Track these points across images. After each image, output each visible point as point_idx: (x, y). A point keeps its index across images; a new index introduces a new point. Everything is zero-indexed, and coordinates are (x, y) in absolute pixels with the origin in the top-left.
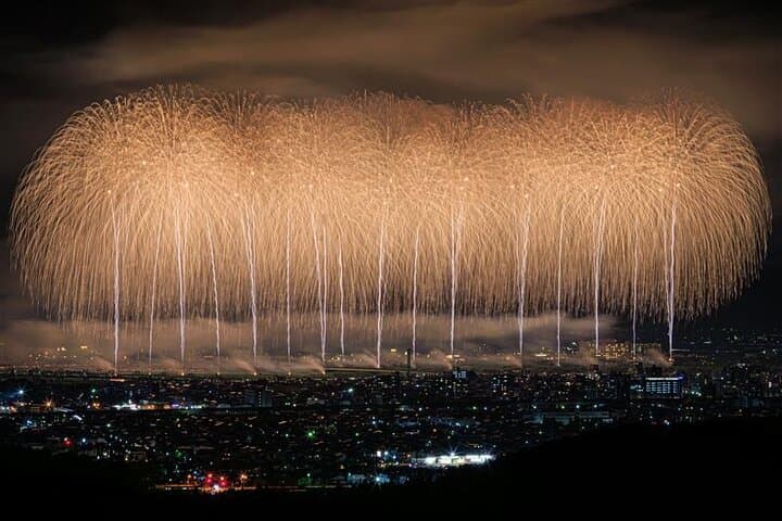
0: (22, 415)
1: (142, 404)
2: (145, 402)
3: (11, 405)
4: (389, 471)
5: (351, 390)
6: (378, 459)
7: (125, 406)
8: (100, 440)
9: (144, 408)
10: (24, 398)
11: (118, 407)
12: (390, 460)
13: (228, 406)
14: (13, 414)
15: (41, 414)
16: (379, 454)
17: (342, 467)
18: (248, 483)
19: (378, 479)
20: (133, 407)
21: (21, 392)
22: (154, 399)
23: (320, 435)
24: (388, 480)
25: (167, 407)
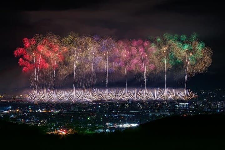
0: (10, 113)
1: (43, 110)
2: (44, 110)
3: (7, 111)
4: (110, 128)
5: (99, 107)
6: (107, 125)
7: (38, 111)
8: (31, 120)
9: (44, 111)
10: (11, 109)
11: (36, 111)
12: (110, 125)
13: (66, 111)
14: (8, 113)
15: (16, 113)
16: (107, 124)
17: (97, 127)
18: (72, 132)
19: (107, 131)
20: (41, 111)
21: (10, 107)
22: (46, 109)
23: (91, 118)
24: (109, 131)
25: (50, 111)
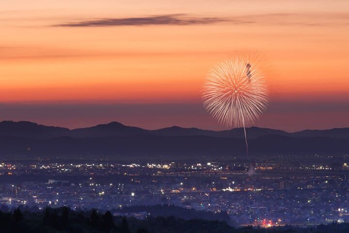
0: (181, 194)
1: (234, 189)
2: (236, 188)
3: (178, 189)
4: (343, 217)
5: (326, 182)
6: (339, 212)
7: (227, 189)
8: (216, 205)
9: (236, 190)
10: (183, 186)
11: (224, 190)
12: (344, 212)
13: (273, 189)
14: (178, 193)
15: (190, 193)
16: (339, 210)
17: (323, 216)
18: (281, 223)
19: (339, 221)
20: (231, 190)
21: (182, 184)
22: (240, 186)
23: (313, 201)
24: (343, 221)
25: (246, 190)
